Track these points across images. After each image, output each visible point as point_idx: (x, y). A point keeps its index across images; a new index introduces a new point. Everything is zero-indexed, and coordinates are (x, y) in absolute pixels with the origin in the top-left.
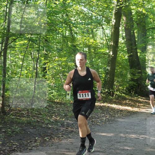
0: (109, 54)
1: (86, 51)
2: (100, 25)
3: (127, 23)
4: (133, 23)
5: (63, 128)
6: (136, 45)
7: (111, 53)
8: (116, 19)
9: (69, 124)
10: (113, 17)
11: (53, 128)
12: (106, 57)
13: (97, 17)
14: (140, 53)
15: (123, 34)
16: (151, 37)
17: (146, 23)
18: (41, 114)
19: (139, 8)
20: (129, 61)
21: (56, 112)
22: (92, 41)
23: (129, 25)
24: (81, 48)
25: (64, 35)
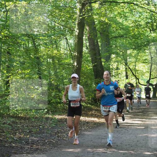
0: (74, 64)
1: (50, 63)
2: (63, 36)
3: (90, 33)
4: (97, 33)
5: (28, 146)
6: (100, 55)
7: (76, 64)
8: (79, 29)
9: (34, 141)
10: (77, 27)
11: (17, 146)
12: (70, 67)
13: (60, 28)
14: (105, 62)
15: (87, 44)
16: (114, 46)
17: (109, 32)
18: (4, 132)
19: (102, 18)
20: (94, 71)
21: (20, 129)
22: (55, 52)
23: (92, 34)
24: (45, 59)
25: (27, 46)
